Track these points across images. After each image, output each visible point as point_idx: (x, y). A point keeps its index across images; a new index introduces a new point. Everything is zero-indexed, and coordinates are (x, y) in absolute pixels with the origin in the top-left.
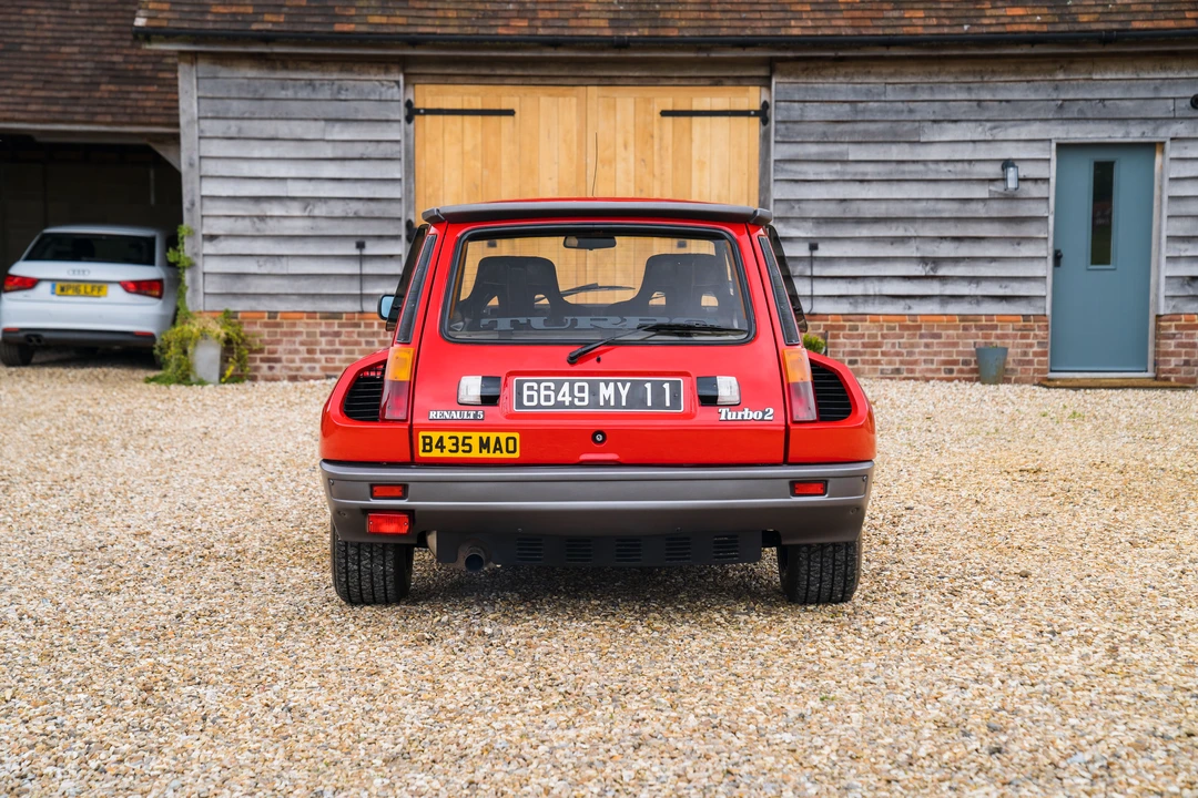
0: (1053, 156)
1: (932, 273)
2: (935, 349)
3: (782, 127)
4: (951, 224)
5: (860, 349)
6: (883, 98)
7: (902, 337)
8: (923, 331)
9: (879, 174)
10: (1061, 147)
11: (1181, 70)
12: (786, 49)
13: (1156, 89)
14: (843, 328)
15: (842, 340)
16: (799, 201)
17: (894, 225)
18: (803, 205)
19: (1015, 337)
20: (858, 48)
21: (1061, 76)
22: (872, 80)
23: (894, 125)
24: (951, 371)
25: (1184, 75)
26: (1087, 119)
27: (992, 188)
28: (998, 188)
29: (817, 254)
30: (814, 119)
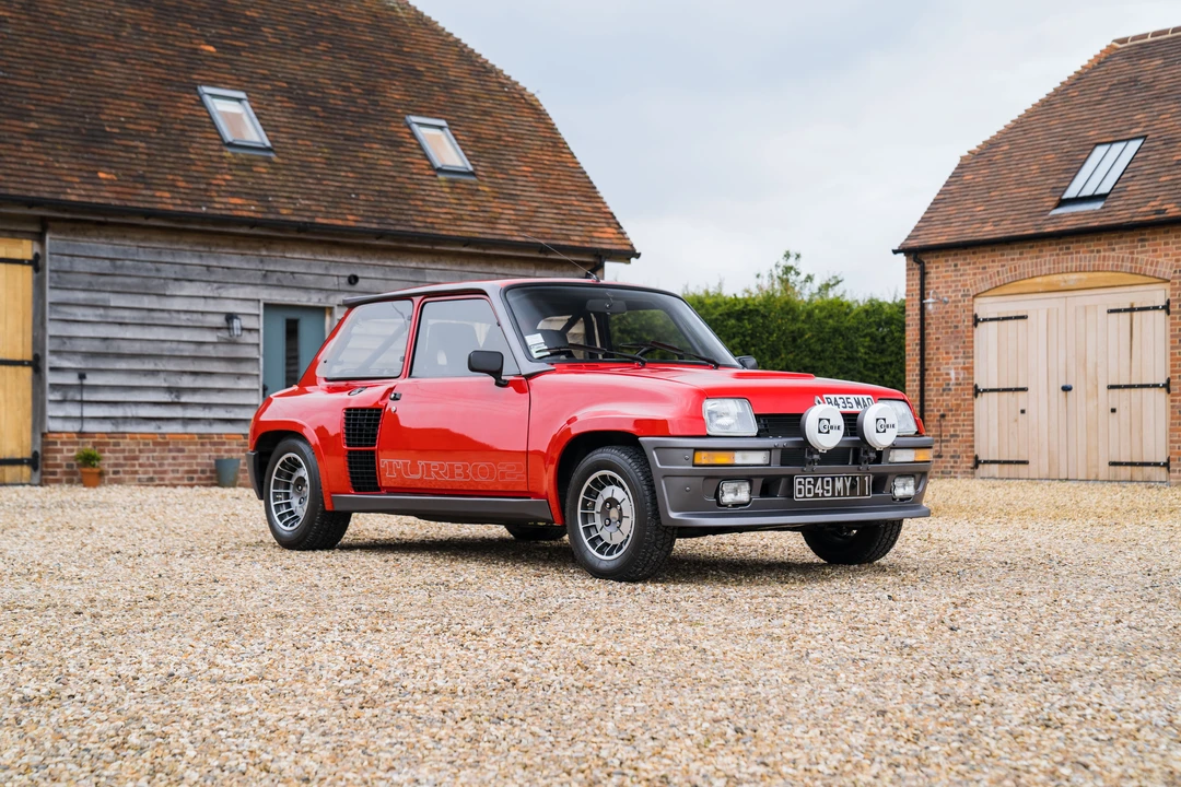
0: (262, 312)
1: (176, 400)
2: (181, 461)
3: (55, 275)
4: (189, 361)
5: (122, 462)
6: (136, 258)
7: (154, 451)
8: (171, 447)
9: (134, 318)
10: (269, 307)
11: (341, 256)
12: (65, 211)
13: (326, 268)
14: (107, 444)
15: (107, 454)
16: (70, 338)
17: (146, 361)
18: (74, 342)
19: (238, 451)
20: (123, 216)
21: (264, 253)
22: (128, 242)
23: (145, 280)
24: (192, 479)
25: (343, 260)
26: (283, 286)
27: (219, 334)
28: (224, 334)
29: (86, 382)
30: (82, 270)
